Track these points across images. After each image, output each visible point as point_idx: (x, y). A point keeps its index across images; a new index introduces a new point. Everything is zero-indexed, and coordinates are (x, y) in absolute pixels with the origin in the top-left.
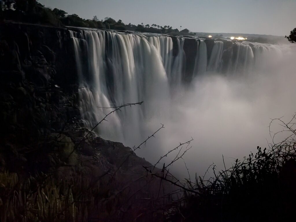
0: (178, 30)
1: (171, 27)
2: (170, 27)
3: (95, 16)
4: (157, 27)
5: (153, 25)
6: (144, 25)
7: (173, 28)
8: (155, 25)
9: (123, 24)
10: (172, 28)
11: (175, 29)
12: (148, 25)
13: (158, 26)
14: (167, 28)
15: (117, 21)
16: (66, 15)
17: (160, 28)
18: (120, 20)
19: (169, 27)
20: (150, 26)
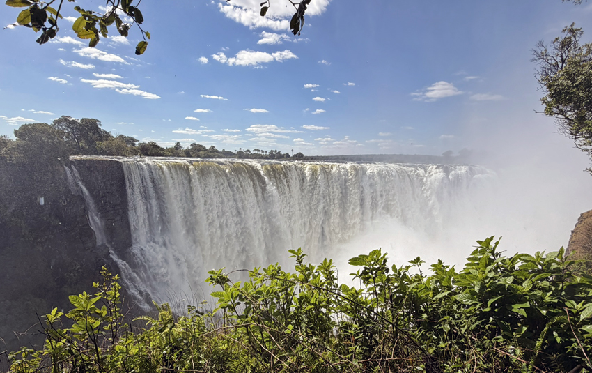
0: (289, 154)
1: (279, 152)
3: (178, 143)
4: (260, 153)
5: (255, 150)
6: (244, 150)
7: (282, 153)
8: (258, 150)
9: (217, 151)
11: (285, 153)
12: (248, 151)
13: (263, 151)
14: (274, 153)
15: (208, 147)
16: (137, 143)
18: (213, 147)
19: (276, 151)
20: (252, 152)
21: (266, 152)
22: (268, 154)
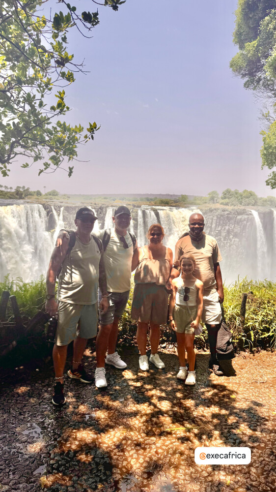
0: (41, 192)
1: (28, 189)
2: (26, 188)
4: (3, 189)
7: (32, 190)
10: (30, 190)
11: (36, 190)
13: (6, 187)
14: (21, 190)
17: (9, 190)
19: (24, 187)
21: (11, 188)
22: (13, 191)
